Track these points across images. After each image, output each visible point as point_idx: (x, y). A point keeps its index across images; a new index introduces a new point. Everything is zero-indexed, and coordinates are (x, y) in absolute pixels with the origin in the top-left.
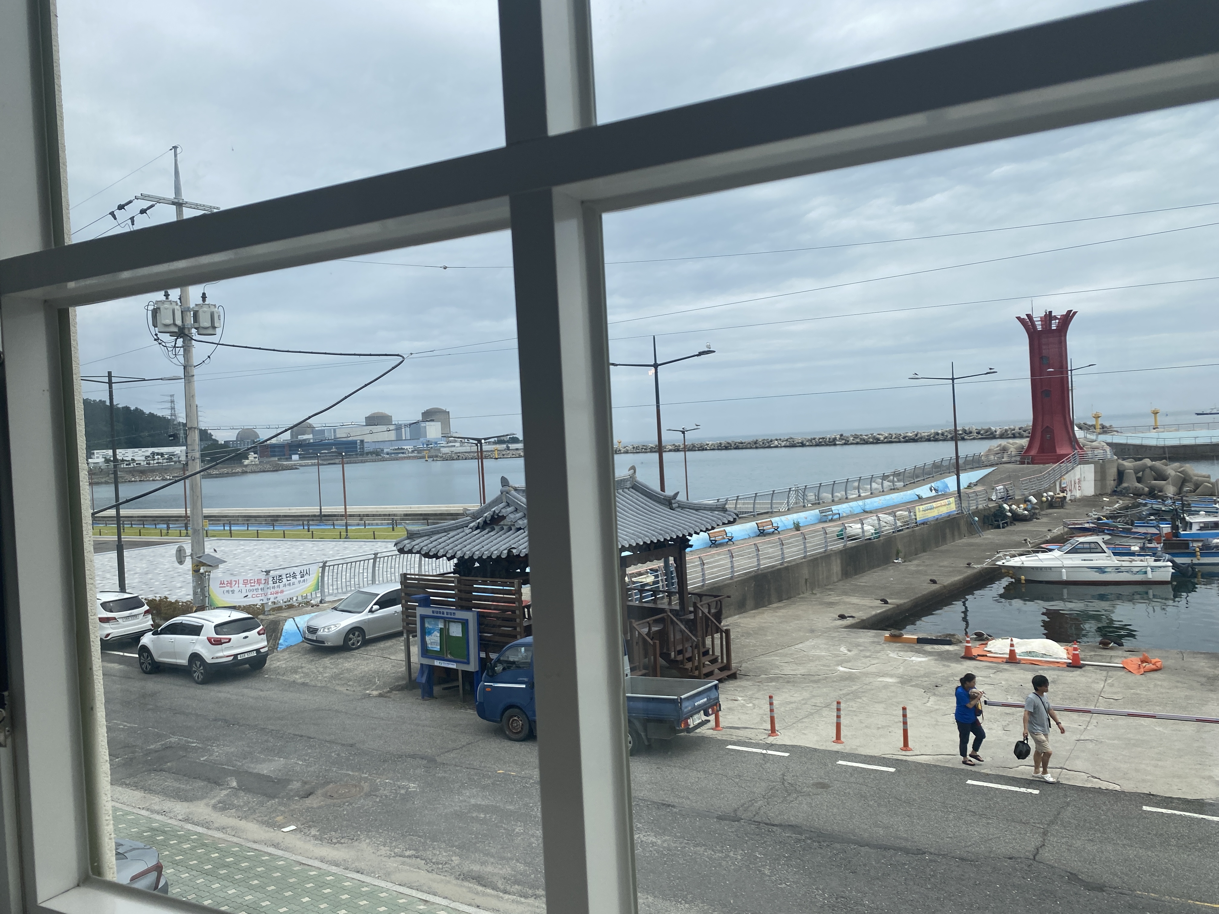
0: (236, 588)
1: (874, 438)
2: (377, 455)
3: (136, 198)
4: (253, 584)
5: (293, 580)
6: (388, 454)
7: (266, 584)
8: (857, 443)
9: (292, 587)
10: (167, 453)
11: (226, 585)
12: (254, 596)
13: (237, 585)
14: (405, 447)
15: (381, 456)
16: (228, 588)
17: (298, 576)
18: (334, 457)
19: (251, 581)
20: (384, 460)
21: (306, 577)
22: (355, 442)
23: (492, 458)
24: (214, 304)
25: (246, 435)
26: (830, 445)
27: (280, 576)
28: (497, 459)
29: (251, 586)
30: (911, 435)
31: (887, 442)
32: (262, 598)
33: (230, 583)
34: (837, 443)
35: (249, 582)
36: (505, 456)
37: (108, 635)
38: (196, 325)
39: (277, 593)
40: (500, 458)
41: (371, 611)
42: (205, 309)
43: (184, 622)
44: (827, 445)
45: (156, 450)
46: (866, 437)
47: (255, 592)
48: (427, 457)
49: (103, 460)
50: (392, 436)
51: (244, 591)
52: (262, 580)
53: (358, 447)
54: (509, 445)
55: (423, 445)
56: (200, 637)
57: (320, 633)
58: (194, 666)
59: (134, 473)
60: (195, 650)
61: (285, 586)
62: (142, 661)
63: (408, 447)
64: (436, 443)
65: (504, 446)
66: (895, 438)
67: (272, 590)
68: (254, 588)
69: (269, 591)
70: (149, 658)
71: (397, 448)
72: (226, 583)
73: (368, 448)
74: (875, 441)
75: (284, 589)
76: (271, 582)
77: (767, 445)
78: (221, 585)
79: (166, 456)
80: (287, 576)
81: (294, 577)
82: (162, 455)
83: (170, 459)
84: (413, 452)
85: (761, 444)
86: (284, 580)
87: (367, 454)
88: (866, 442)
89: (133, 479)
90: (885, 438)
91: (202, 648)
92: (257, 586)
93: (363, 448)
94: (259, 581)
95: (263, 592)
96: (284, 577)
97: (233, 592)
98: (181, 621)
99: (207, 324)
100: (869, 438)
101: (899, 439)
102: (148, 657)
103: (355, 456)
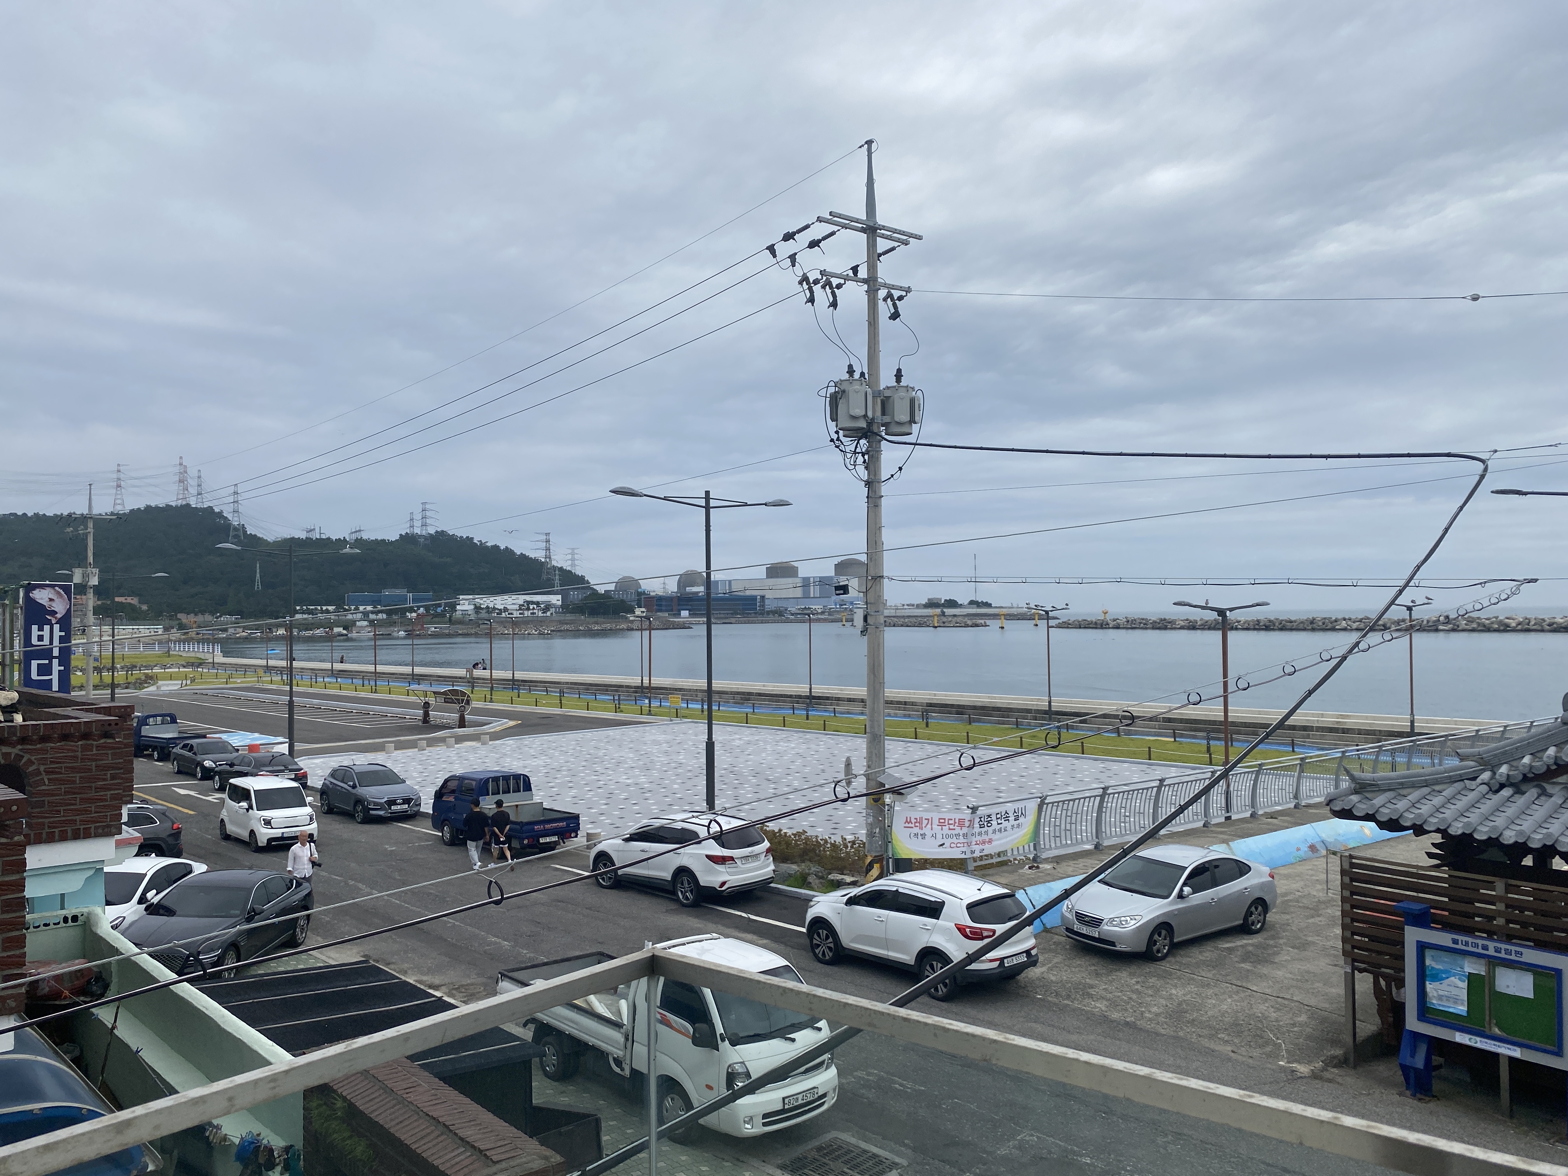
0: (927, 831)
1: (1501, 623)
2: (779, 615)
3: (820, 220)
4: (952, 827)
5: (1005, 824)
6: (792, 614)
7: (970, 829)
8: (1473, 630)
9: (1004, 834)
10: (543, 602)
11: (913, 825)
12: (953, 845)
13: (929, 826)
14: (814, 607)
15: (784, 616)
16: (916, 830)
17: (1012, 818)
18: (729, 616)
19: (951, 822)
20: (788, 621)
21: (1022, 819)
22: (754, 598)
23: (928, 626)
24: (912, 386)
25: (627, 584)
26: (1429, 631)
27: (989, 816)
28: (936, 627)
29: (950, 829)
30: (1561, 621)
31: (1521, 631)
32: (964, 849)
33: (919, 821)
34: (1441, 627)
35: (946, 823)
36: (946, 624)
37: (723, 884)
38: (887, 419)
39: (984, 842)
40: (940, 627)
41: (1180, 896)
42: (902, 393)
43: (901, 890)
44: (1424, 630)
45: (528, 598)
46: (1487, 622)
47: (955, 840)
48: (844, 620)
49: (472, 607)
50: (799, 593)
51: (939, 836)
52: (966, 821)
53: (758, 604)
54: (945, 610)
55: (836, 605)
56: (940, 922)
57: (1105, 927)
58: (928, 968)
59: (506, 625)
60: (933, 942)
61: (994, 832)
62: (815, 942)
63: (817, 607)
64: (852, 603)
65: (938, 611)
66: (1535, 624)
67: (978, 838)
68: (954, 832)
69: (974, 839)
70: (831, 940)
71: (803, 607)
72: (913, 821)
73: (770, 606)
74: (1502, 628)
75: (994, 837)
76: (977, 825)
77: (1330, 626)
78: (907, 825)
79: (542, 606)
80: (999, 816)
81: (1007, 819)
82: (538, 604)
83: (546, 609)
84: (823, 613)
85: (1320, 623)
86: (994, 823)
87: (768, 613)
88: (1487, 629)
89: (506, 632)
90: (1519, 624)
91: (948, 941)
92: (958, 830)
93: (763, 606)
94: (961, 822)
95: (965, 841)
96: (994, 817)
97: (923, 836)
98: (894, 889)
99: (905, 418)
100: (1492, 623)
101: (1542, 626)
102: (827, 938)
103: (753, 615)
